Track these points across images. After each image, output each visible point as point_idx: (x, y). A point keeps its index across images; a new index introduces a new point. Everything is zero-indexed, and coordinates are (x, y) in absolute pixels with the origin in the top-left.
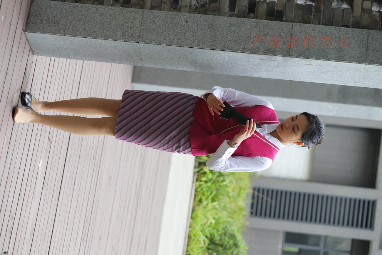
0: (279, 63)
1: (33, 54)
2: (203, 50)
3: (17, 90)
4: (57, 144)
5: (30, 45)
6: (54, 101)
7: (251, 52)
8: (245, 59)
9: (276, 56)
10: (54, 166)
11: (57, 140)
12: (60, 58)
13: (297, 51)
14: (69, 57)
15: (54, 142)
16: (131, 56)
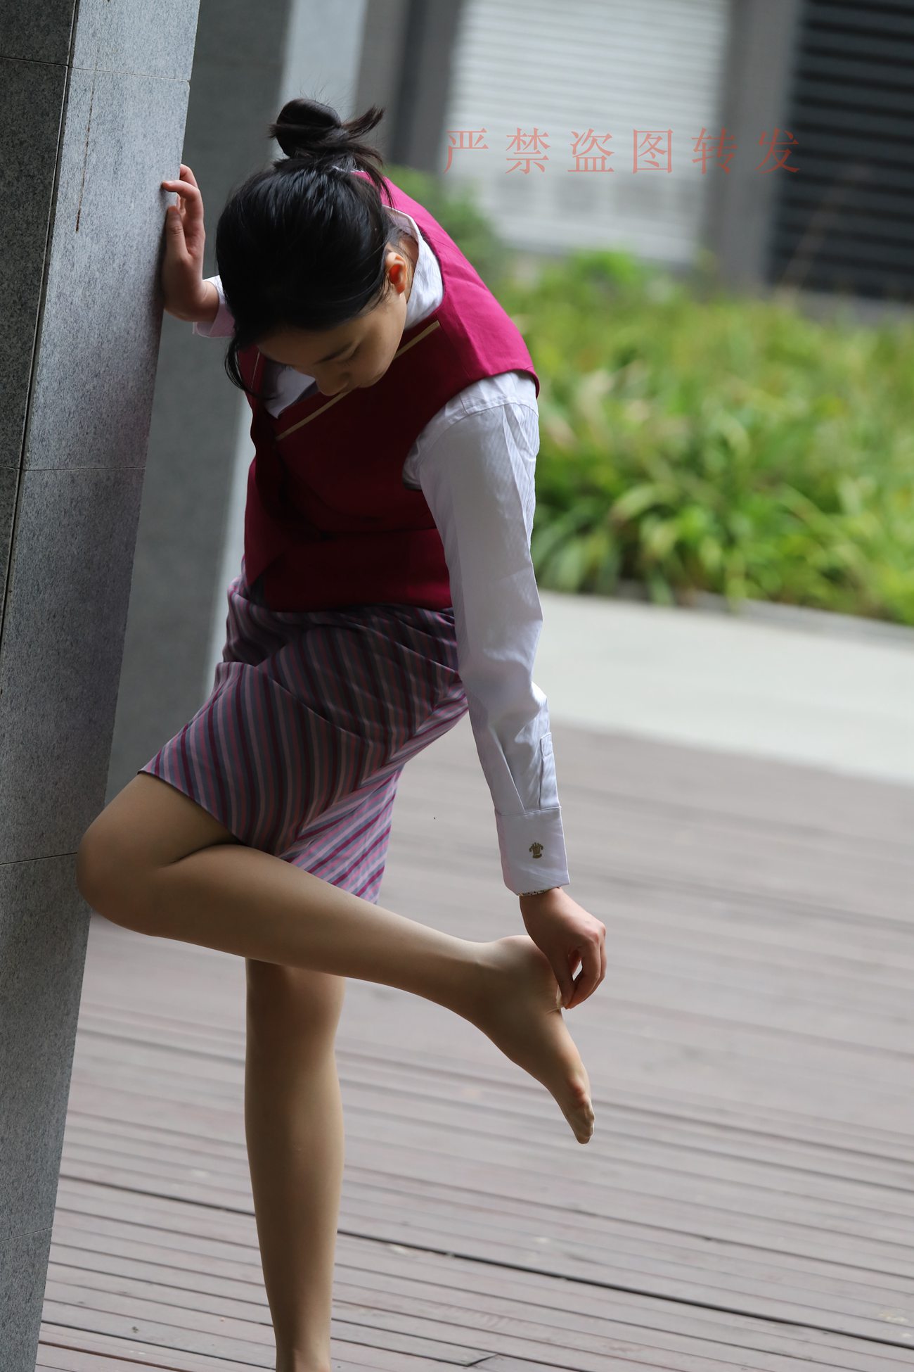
0: (103, 123)
2: (20, 524)
4: (503, 1326)
6: (270, 1335)
7: (38, 270)
8: (76, 301)
9: (66, 138)
10: (616, 1345)
11: (483, 1322)
12: (46, 1296)
13: (42, 24)
14: (44, 1240)
15: (494, 1337)
16: (42, 908)
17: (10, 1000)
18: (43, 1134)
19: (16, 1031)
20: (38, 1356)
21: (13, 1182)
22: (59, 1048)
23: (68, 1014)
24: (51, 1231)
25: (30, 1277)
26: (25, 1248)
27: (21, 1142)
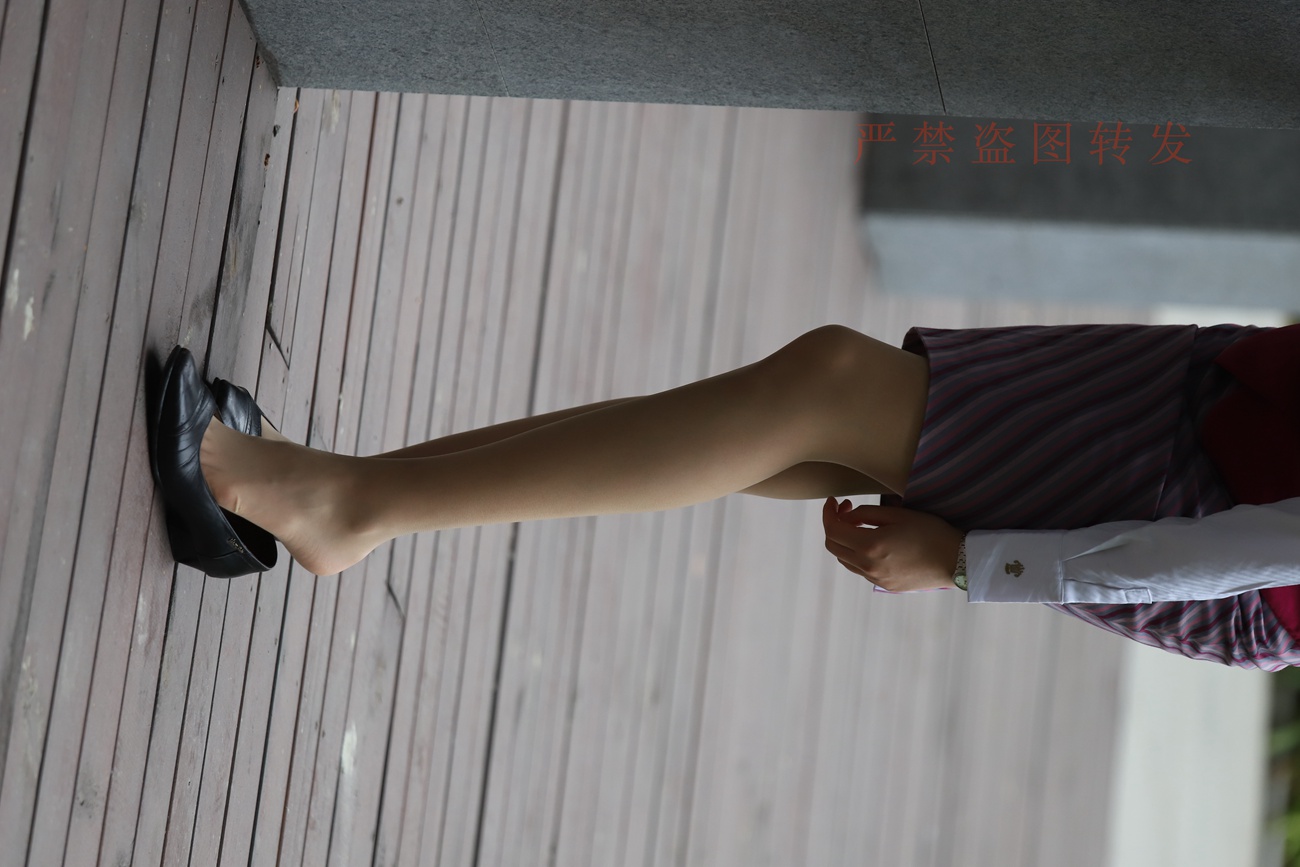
1: (276, 81)
3: (195, 306)
4: (437, 622)
5: (252, 27)
10: (425, 754)
11: (439, 599)
12: (430, 96)
14: (494, 89)
15: (422, 612)
16: (874, 55)
17: (765, 27)
18: (615, 78)
19: (731, 37)
20: (362, 93)
21: (557, 48)
22: (714, 88)
23: (754, 95)
24: (505, 95)
25: (451, 76)
26: (484, 67)
27: (604, 54)
